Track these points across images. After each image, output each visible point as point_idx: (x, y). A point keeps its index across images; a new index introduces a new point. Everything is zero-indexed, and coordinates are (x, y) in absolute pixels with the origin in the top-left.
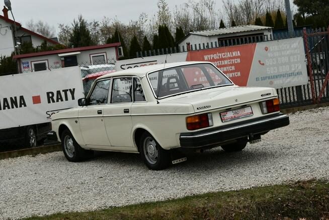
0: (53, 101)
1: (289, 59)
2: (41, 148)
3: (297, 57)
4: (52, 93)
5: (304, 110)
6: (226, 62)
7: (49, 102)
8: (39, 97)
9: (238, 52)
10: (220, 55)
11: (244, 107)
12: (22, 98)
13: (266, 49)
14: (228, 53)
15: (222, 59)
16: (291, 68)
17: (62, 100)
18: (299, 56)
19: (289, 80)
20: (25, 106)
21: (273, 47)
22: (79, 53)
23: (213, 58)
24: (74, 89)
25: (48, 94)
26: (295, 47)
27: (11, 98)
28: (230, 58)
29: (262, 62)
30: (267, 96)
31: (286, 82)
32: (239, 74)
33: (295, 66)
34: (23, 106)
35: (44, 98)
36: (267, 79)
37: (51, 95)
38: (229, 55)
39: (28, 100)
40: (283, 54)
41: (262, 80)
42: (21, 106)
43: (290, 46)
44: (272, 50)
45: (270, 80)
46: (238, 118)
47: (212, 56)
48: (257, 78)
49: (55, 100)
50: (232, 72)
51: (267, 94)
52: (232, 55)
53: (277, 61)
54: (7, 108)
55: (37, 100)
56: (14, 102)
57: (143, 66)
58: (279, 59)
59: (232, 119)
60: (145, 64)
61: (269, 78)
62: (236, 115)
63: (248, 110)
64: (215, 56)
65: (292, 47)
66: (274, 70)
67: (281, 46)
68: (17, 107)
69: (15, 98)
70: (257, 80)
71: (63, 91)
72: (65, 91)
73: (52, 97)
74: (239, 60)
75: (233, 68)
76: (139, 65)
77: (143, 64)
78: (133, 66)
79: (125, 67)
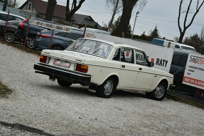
0: (158, 65)
8: (154, 59)
11: (66, 62)
12: (148, 57)
17: (161, 65)
24: (168, 61)
30: (79, 62)
37: (158, 60)
46: (61, 66)
51: (79, 61)
54: (141, 60)
59: (58, 65)
62: (61, 64)
63: (68, 64)
68: (145, 61)
71: (163, 60)
72: (164, 61)
76: (199, 59)
77: (201, 59)
78: (196, 58)
79: (192, 57)
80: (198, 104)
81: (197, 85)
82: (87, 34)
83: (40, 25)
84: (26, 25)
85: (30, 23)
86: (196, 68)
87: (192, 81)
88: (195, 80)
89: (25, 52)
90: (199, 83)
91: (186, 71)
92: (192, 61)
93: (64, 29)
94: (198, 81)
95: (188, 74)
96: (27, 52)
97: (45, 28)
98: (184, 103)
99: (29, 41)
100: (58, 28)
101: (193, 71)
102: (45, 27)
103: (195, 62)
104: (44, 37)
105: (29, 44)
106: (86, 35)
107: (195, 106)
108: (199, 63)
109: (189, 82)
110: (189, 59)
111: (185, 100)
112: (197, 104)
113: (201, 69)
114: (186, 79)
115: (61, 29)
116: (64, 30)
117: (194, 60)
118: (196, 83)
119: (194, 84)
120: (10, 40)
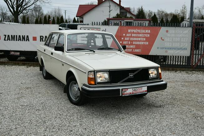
0: (43, 41)
1: (180, 40)
2: (33, 64)
3: (186, 39)
4: (43, 37)
5: (183, 71)
6: (141, 35)
7: (41, 41)
8: (36, 37)
9: (149, 30)
10: (138, 31)
12: (27, 36)
13: (167, 31)
14: (143, 30)
15: (139, 33)
16: (180, 45)
18: (187, 39)
19: (178, 51)
20: (29, 41)
21: (172, 31)
22: (133, 21)
23: (133, 32)
25: (41, 36)
26: (186, 33)
27: (23, 36)
28: (143, 33)
29: (162, 39)
31: (176, 52)
32: (147, 43)
33: (184, 44)
34: (28, 40)
35: (38, 39)
36: (164, 49)
37: (42, 37)
38: (143, 32)
39: (31, 38)
40: (177, 36)
41: (161, 49)
42: (26, 41)
43: (183, 32)
44: (170, 32)
45: (166, 50)
47: (133, 30)
48: (158, 48)
49: (44, 40)
50: (143, 41)
52: (145, 32)
53: (172, 39)
54: (20, 40)
55: (35, 39)
56: (24, 38)
57: (93, 30)
58: (174, 38)
60: (94, 29)
61: (165, 48)
64: (135, 31)
65: (184, 32)
66: (170, 44)
67: (177, 31)
68: (25, 41)
69: (25, 36)
70: (158, 49)
73: (42, 39)
74: (149, 35)
75: (145, 39)
76: (90, 29)
78: (87, 29)
79: (83, 29)
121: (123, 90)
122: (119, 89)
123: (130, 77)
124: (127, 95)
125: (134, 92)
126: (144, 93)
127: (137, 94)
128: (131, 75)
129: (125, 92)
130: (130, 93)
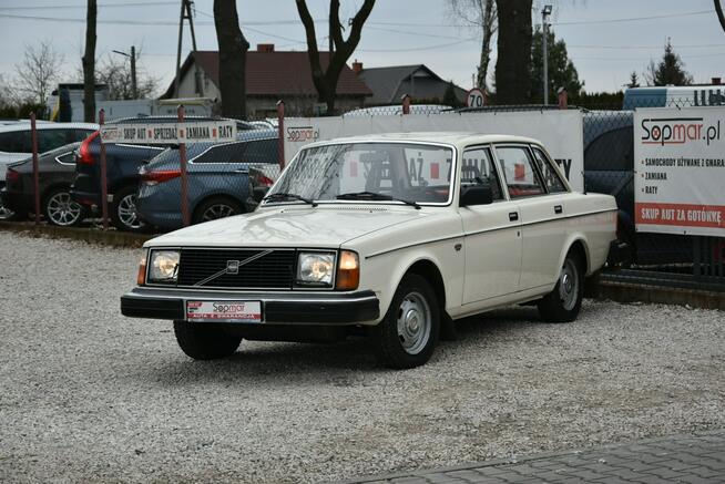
24: (570, 161)
71: (556, 160)
72: (558, 162)
76: (671, 124)
77: (679, 123)
78: (661, 125)
79: (649, 125)
80: (705, 296)
81: (686, 223)
82: (291, 130)
83: (136, 140)
84: (96, 149)
85: (104, 141)
86: (669, 162)
87: (667, 214)
88: (675, 207)
89: (110, 247)
90: (693, 216)
91: (640, 183)
92: (651, 139)
93: (214, 131)
94: (686, 208)
95: (649, 190)
96: (116, 246)
97: (166, 146)
98: (655, 303)
99: (125, 206)
100: (194, 133)
101: (663, 177)
102: (153, 141)
103: (660, 140)
104: (161, 178)
105: (125, 217)
106: (286, 135)
107: (694, 308)
108: (677, 140)
109: (659, 221)
110: (639, 133)
111: (656, 291)
112: (699, 296)
113: (689, 163)
114: (646, 214)
115: (205, 134)
116: (214, 135)
117: (656, 136)
118: (683, 217)
119: (676, 222)
120: (69, 218)
121: (191, 304)
122: (182, 300)
123: (229, 271)
124: (200, 320)
125: (219, 314)
126: (248, 321)
127: (229, 321)
128: (234, 267)
129: (195, 312)
130: (209, 316)
